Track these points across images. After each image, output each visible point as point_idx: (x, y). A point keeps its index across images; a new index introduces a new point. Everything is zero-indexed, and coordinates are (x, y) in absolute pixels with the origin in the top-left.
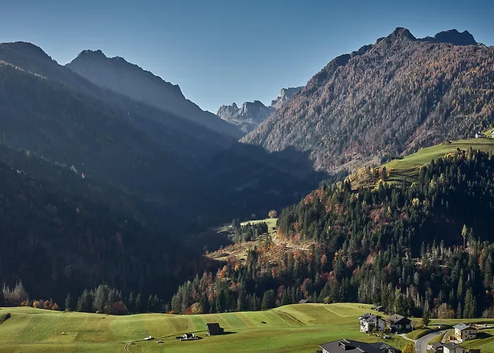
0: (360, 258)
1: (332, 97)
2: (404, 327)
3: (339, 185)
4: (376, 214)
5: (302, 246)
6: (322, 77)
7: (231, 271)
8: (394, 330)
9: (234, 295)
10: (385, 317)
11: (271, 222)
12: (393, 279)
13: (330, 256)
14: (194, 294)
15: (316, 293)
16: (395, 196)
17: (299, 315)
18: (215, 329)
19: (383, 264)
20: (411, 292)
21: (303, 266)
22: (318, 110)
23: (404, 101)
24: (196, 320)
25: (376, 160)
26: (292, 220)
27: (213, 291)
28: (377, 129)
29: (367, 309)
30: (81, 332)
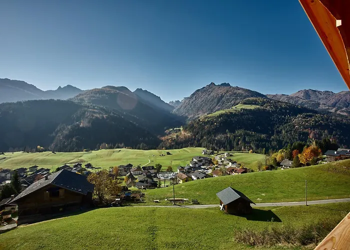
0: (202, 137)
1: (196, 99)
2: (212, 153)
3: (197, 120)
4: (206, 127)
5: (188, 134)
6: (193, 94)
7: (172, 140)
8: (210, 154)
9: (173, 145)
10: (208, 151)
11: (181, 129)
12: (210, 142)
13: (195, 136)
14: (163, 145)
15: (192, 145)
16: (210, 123)
17: (188, 150)
18: (168, 154)
19: (208, 139)
20: (214, 145)
21: (189, 138)
22: (192, 102)
23: (213, 100)
24: (164, 151)
25: (206, 114)
26: (186, 128)
27: (168, 145)
28: (207, 106)
29: (204, 149)
30: (137, 154)
